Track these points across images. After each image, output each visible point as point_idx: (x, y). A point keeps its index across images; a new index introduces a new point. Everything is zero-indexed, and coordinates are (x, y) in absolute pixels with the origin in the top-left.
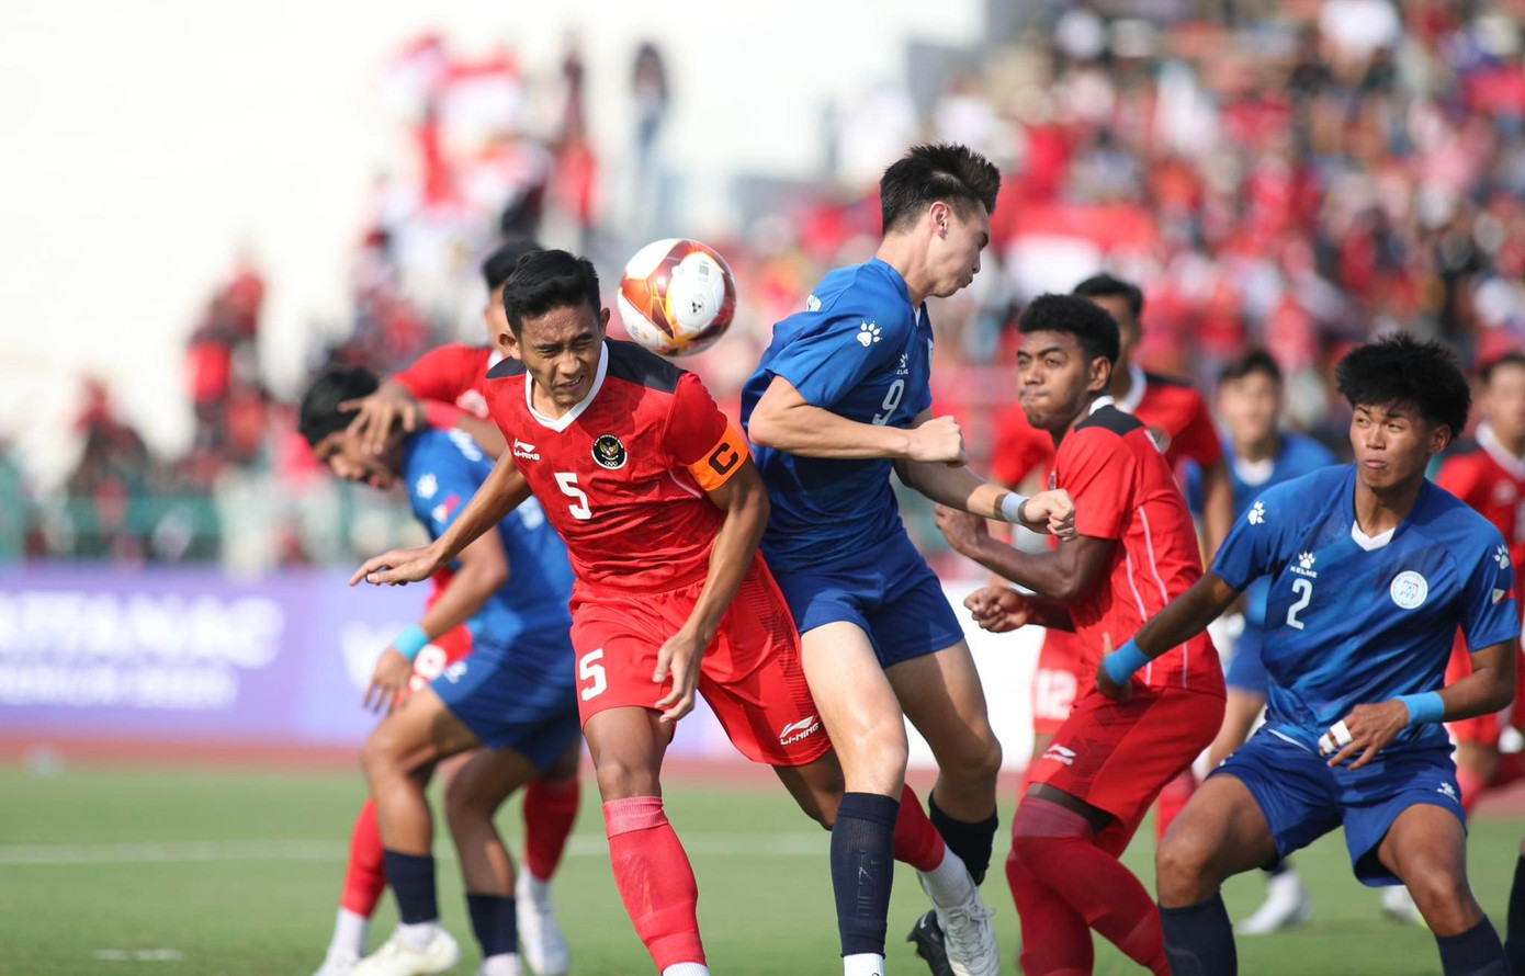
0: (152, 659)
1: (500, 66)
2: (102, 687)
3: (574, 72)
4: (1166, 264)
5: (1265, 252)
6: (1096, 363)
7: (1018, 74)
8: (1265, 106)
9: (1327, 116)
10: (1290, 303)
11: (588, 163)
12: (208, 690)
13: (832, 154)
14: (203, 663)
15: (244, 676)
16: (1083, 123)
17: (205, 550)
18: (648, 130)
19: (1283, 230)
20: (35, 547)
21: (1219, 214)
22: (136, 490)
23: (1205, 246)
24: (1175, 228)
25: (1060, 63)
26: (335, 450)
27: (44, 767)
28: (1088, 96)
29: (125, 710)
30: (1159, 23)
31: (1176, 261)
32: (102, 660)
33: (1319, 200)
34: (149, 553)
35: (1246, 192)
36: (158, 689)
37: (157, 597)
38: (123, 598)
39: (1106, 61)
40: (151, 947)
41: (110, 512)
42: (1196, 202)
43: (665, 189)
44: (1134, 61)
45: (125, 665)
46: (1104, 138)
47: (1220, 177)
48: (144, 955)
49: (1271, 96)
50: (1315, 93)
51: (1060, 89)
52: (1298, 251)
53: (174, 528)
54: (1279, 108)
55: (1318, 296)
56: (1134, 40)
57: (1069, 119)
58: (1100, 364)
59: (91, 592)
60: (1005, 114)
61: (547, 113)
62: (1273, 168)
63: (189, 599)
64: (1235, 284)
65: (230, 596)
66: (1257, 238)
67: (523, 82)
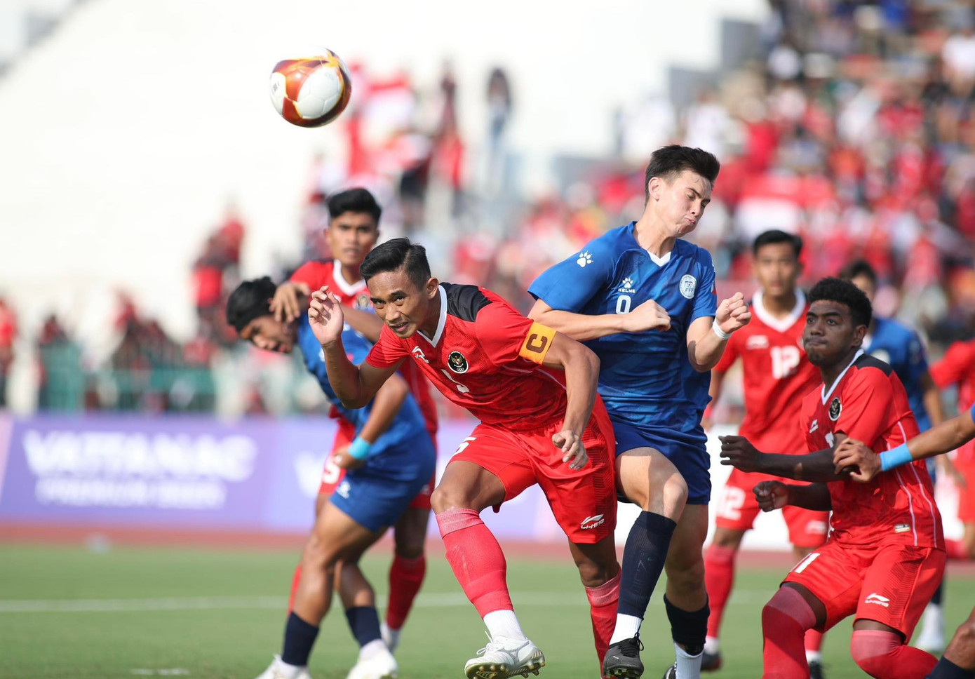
0: (169, 476)
1: (398, 84)
2: (137, 494)
3: (449, 88)
4: (840, 214)
5: (906, 207)
6: (858, 328)
7: (743, 88)
8: (907, 110)
9: (947, 117)
10: (923, 242)
11: (458, 148)
12: (207, 496)
13: (620, 142)
14: (203, 478)
15: (230, 486)
16: (785, 121)
17: (204, 404)
18: (498, 127)
19: (918, 193)
20: (92, 402)
21: (876, 182)
22: (158, 365)
23: (866, 203)
24: (847, 190)
25: (771, 81)
26: (256, 331)
27: (98, 547)
28: (790, 104)
29: (152, 509)
30: (837, 56)
31: (847, 212)
32: (136, 476)
33: (942, 172)
34: (167, 406)
35: (893, 168)
36: (172, 495)
37: (172, 435)
38: (150, 436)
39: (801, 80)
40: (168, 667)
41: (141, 379)
42: (861, 174)
43: (509, 165)
44: (818, 80)
45: (151, 480)
46: (800, 131)
47: (877, 159)
48: (164, 672)
49: (910, 104)
50: (940, 102)
51: (771, 99)
52: (928, 205)
53: (183, 388)
54: (915, 111)
55: (943, 237)
56: (819, 67)
57: (777, 119)
58: (861, 328)
59: (129, 432)
60: (735, 116)
61: (431, 115)
62: (912, 151)
63: (194, 437)
64: (885, 227)
65: (221, 435)
66: (902, 198)
67: (416, 95)
